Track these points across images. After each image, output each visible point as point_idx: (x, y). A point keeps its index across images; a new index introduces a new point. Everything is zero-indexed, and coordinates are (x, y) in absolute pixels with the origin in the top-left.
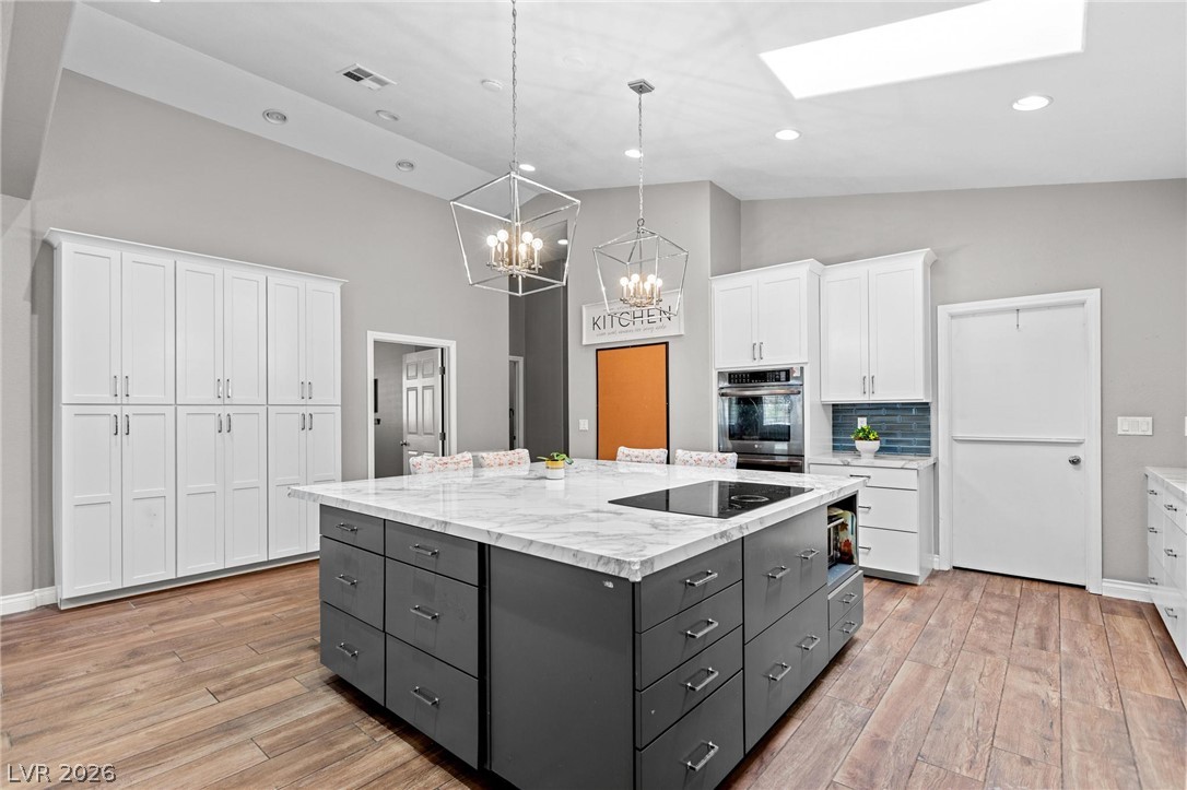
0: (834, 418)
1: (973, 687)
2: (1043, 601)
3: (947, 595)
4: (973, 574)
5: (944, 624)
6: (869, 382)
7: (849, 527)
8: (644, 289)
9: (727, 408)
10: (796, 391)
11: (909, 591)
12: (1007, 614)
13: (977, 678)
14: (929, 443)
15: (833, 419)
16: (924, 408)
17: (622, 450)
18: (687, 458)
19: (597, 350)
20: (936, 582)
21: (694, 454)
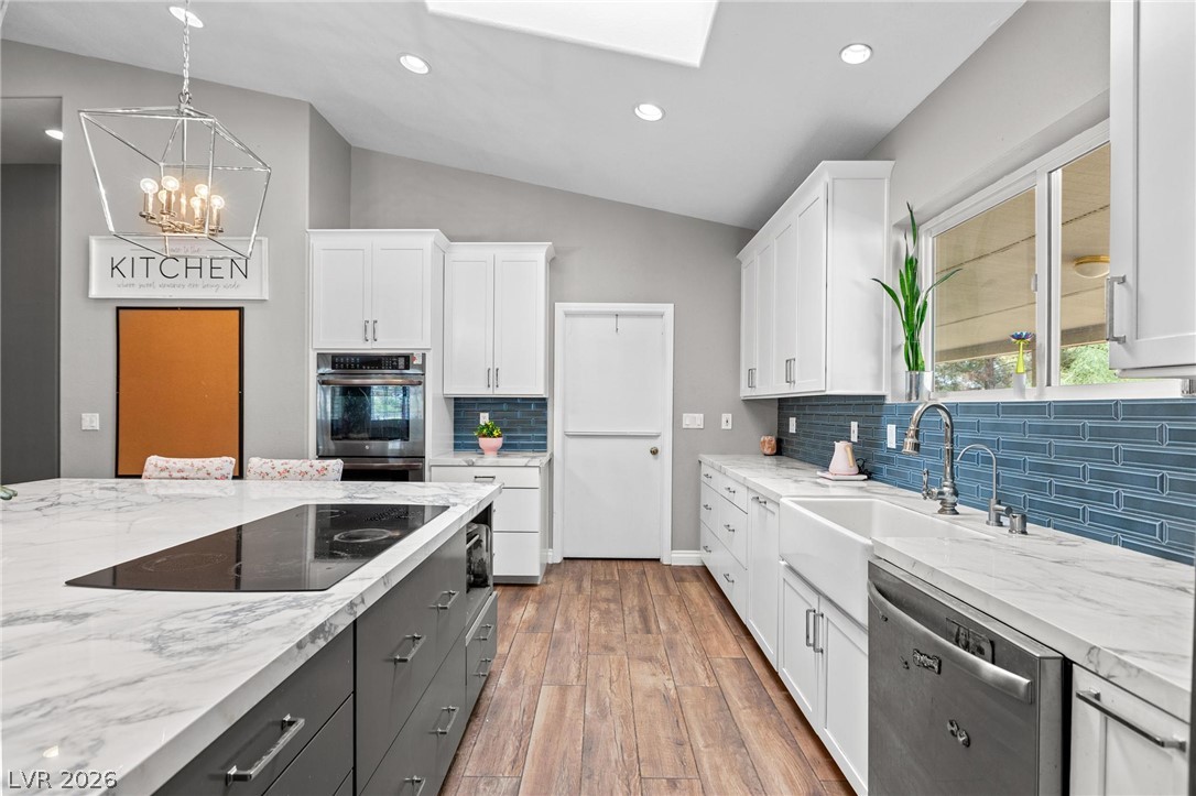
0: (456, 413)
1: (607, 699)
2: (636, 580)
3: (564, 591)
4: (580, 562)
5: (568, 626)
6: (493, 375)
7: (484, 543)
8: (190, 210)
9: (329, 400)
10: (416, 381)
11: (532, 593)
12: (614, 600)
13: (608, 686)
14: (545, 438)
15: (455, 415)
16: (542, 403)
17: (153, 461)
18: (266, 468)
19: (118, 309)
20: (552, 578)
21: (278, 463)
